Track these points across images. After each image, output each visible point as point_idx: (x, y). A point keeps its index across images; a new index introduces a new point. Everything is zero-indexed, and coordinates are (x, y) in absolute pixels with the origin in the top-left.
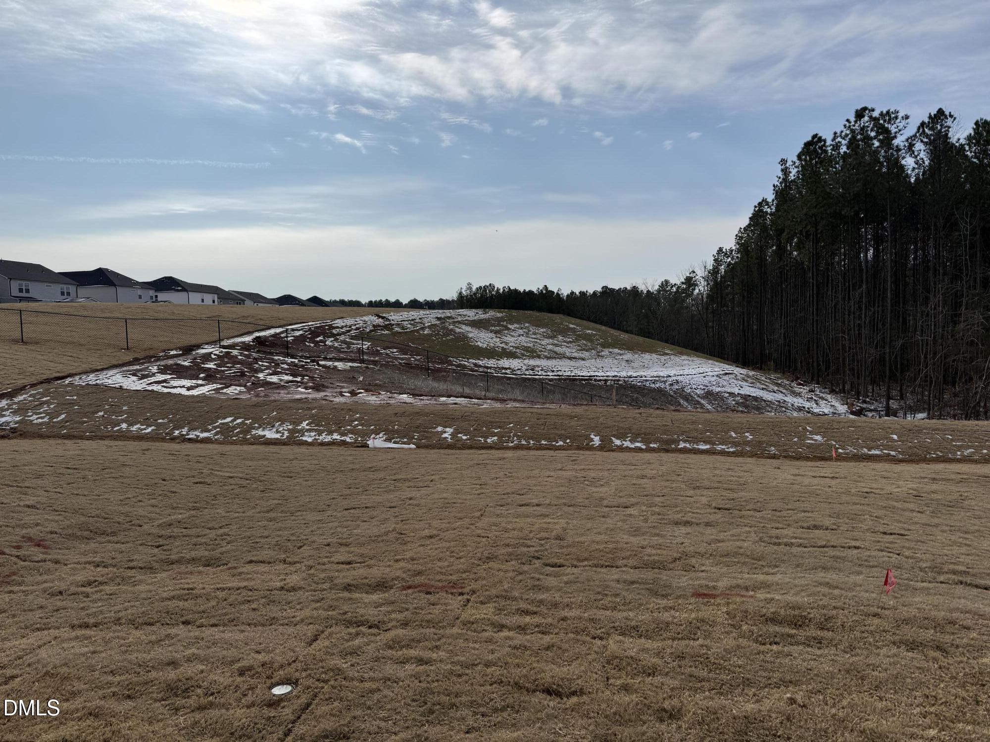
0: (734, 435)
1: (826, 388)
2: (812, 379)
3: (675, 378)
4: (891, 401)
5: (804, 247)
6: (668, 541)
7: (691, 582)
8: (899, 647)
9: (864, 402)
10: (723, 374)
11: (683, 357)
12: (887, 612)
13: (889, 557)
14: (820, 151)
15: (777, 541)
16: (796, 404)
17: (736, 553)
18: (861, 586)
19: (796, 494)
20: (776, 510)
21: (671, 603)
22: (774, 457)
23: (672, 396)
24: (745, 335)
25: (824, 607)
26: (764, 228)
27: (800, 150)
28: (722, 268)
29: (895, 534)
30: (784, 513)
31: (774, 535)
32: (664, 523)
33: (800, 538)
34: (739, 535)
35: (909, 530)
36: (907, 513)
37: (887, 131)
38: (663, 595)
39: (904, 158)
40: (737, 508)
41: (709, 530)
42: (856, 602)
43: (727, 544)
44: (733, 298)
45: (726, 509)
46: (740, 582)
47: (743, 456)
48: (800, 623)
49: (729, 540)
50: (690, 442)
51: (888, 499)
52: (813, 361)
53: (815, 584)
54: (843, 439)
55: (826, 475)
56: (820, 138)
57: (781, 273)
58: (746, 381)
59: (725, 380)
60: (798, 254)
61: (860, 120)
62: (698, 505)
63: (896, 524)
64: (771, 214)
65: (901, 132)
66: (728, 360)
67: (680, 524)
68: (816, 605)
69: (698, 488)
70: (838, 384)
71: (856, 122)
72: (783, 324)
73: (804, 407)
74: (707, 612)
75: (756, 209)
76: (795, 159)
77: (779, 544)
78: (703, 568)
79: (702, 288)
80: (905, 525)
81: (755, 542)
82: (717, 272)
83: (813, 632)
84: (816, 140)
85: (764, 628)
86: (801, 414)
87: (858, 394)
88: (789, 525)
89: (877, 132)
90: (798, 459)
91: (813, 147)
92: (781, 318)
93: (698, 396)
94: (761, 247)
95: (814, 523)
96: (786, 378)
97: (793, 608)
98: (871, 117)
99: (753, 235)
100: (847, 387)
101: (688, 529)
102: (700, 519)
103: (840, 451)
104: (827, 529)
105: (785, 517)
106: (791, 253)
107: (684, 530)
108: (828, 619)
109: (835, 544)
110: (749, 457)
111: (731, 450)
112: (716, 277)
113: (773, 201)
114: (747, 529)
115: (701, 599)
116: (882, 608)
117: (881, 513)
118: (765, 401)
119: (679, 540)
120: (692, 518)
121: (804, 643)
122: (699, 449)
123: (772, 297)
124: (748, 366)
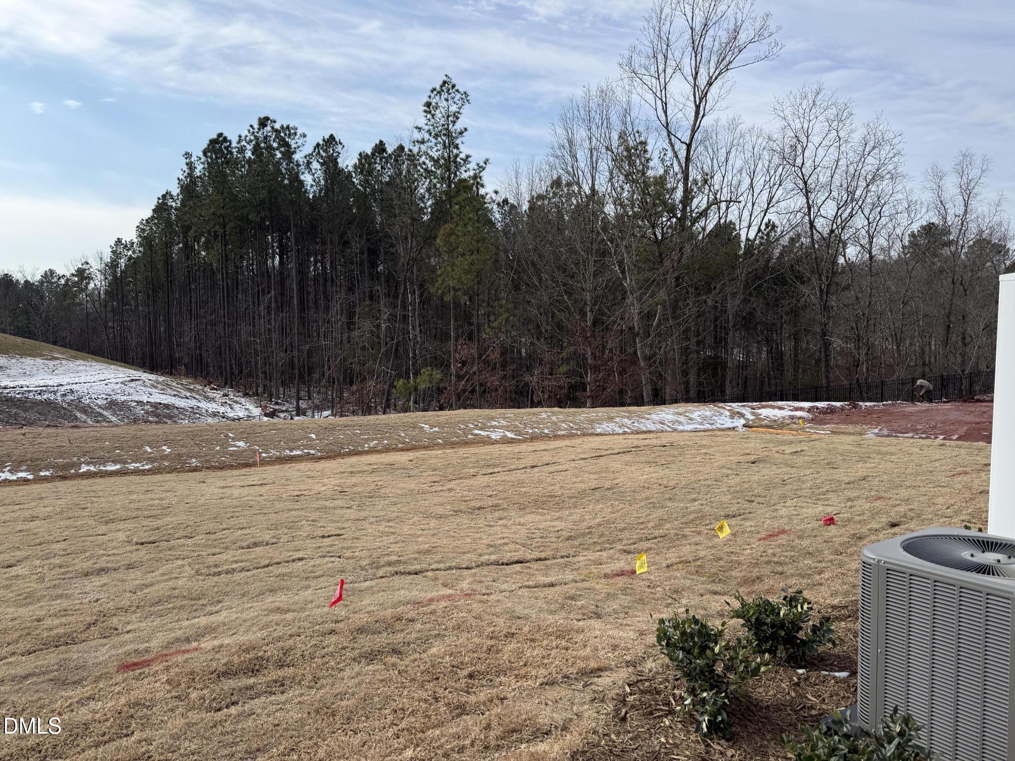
0: (149, 450)
1: (239, 392)
2: (226, 384)
3: (68, 387)
4: (301, 401)
5: (213, 248)
6: (77, 602)
7: (113, 652)
8: (359, 663)
9: (277, 403)
10: (129, 381)
11: (78, 362)
12: (341, 625)
13: (332, 562)
14: (225, 152)
15: (216, 570)
16: (210, 410)
17: (169, 596)
18: (312, 602)
19: (228, 510)
20: (210, 533)
21: (87, 691)
22: (196, 470)
23: (65, 409)
24: (151, 338)
25: (279, 639)
26: (169, 223)
27: (205, 146)
28: (123, 262)
29: (332, 536)
30: (219, 535)
31: (211, 564)
32: (69, 578)
33: (242, 561)
34: (171, 572)
35: (343, 528)
36: (338, 511)
37: (287, 145)
38: (74, 683)
39: (303, 173)
40: (164, 538)
41: (132, 574)
42: (310, 622)
43: (156, 587)
44: (137, 296)
45: (150, 543)
46: (179, 633)
47: (161, 473)
48: (257, 667)
49: (158, 582)
50: (94, 464)
51: (317, 499)
52: (226, 366)
53: (266, 612)
54: (266, 443)
55: (254, 483)
56: (225, 138)
57: (189, 272)
58: (156, 387)
59: (131, 387)
60: (208, 254)
61: (263, 128)
62: (114, 544)
63: (330, 525)
64: (176, 209)
65: (300, 149)
66: (132, 365)
67: (92, 574)
68: (271, 638)
69: (112, 521)
70: (251, 388)
71: (259, 129)
72: (193, 326)
73: (219, 412)
74: (140, 691)
75: (160, 201)
76: (201, 155)
77: (219, 574)
78: (129, 627)
79: (98, 282)
80: (339, 524)
81: (190, 578)
82: (117, 266)
83: (275, 674)
84: (221, 139)
85: (217, 687)
86: (216, 420)
87: (271, 396)
88: (227, 548)
89: (279, 144)
90: (221, 468)
91: (218, 145)
92: (191, 319)
93: (100, 407)
94: (166, 243)
95: (253, 540)
96: (198, 383)
97: (247, 651)
98: (273, 128)
99: (157, 229)
100: (260, 390)
101: (104, 579)
102: (118, 562)
103: (264, 455)
104: (267, 544)
105: (221, 539)
106: (199, 253)
107: (97, 581)
108: (286, 652)
109: (279, 560)
110: (168, 473)
111: (147, 467)
112: (115, 271)
113: (178, 195)
114: (180, 562)
115: (131, 673)
116: (337, 622)
117: (314, 515)
118: (177, 408)
119: (92, 597)
120: (108, 562)
121: (266, 692)
122: (106, 471)
123: (181, 297)
124: (157, 371)
